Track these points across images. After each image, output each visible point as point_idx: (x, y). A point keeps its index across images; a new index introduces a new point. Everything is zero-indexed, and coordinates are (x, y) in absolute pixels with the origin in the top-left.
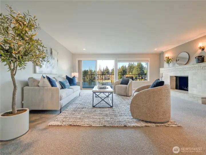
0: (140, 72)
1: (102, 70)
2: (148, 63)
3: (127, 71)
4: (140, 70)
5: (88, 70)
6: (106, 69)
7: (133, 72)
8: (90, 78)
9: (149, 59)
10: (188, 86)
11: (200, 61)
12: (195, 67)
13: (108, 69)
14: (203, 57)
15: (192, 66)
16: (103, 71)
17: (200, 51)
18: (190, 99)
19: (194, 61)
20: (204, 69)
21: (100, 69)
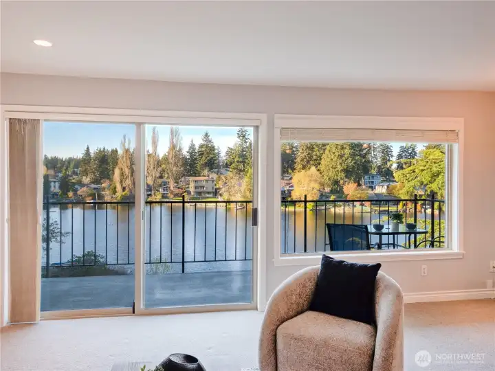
0: (350, 162)
1: (185, 152)
2: (456, 147)
3: (298, 160)
4: (353, 155)
5: (115, 152)
6: (201, 146)
7: (323, 162)
8: (124, 189)
9: (458, 124)
13: (213, 149)
16: (191, 156)
21: (173, 147)
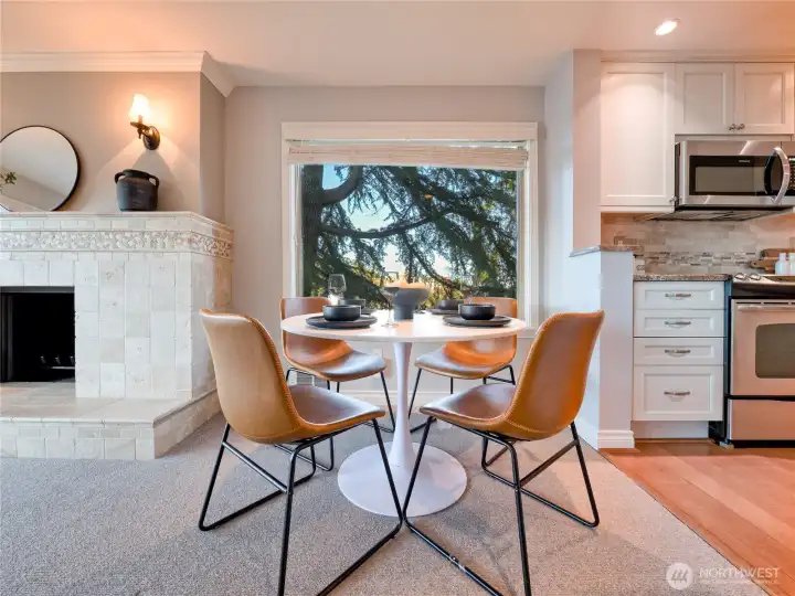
10: (72, 352)
11: (140, 202)
12: (115, 232)
14: (152, 181)
15: (100, 224)
17: (138, 145)
18: (87, 450)
19: (105, 193)
20: (159, 249)
